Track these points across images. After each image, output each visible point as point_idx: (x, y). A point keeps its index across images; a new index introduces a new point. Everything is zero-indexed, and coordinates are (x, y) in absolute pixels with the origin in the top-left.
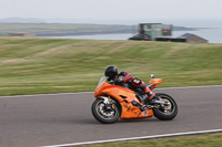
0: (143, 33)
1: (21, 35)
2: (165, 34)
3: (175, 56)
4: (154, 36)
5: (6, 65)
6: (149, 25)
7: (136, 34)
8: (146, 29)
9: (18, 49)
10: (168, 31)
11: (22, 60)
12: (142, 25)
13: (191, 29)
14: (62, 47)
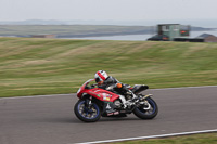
0: (161, 33)
1: (43, 36)
2: (183, 34)
3: (193, 56)
4: (172, 37)
5: (28, 66)
6: (168, 26)
7: (155, 35)
8: (164, 30)
9: (39, 50)
10: (185, 31)
11: (43, 61)
12: (160, 26)
13: (209, 29)
14: (83, 48)
